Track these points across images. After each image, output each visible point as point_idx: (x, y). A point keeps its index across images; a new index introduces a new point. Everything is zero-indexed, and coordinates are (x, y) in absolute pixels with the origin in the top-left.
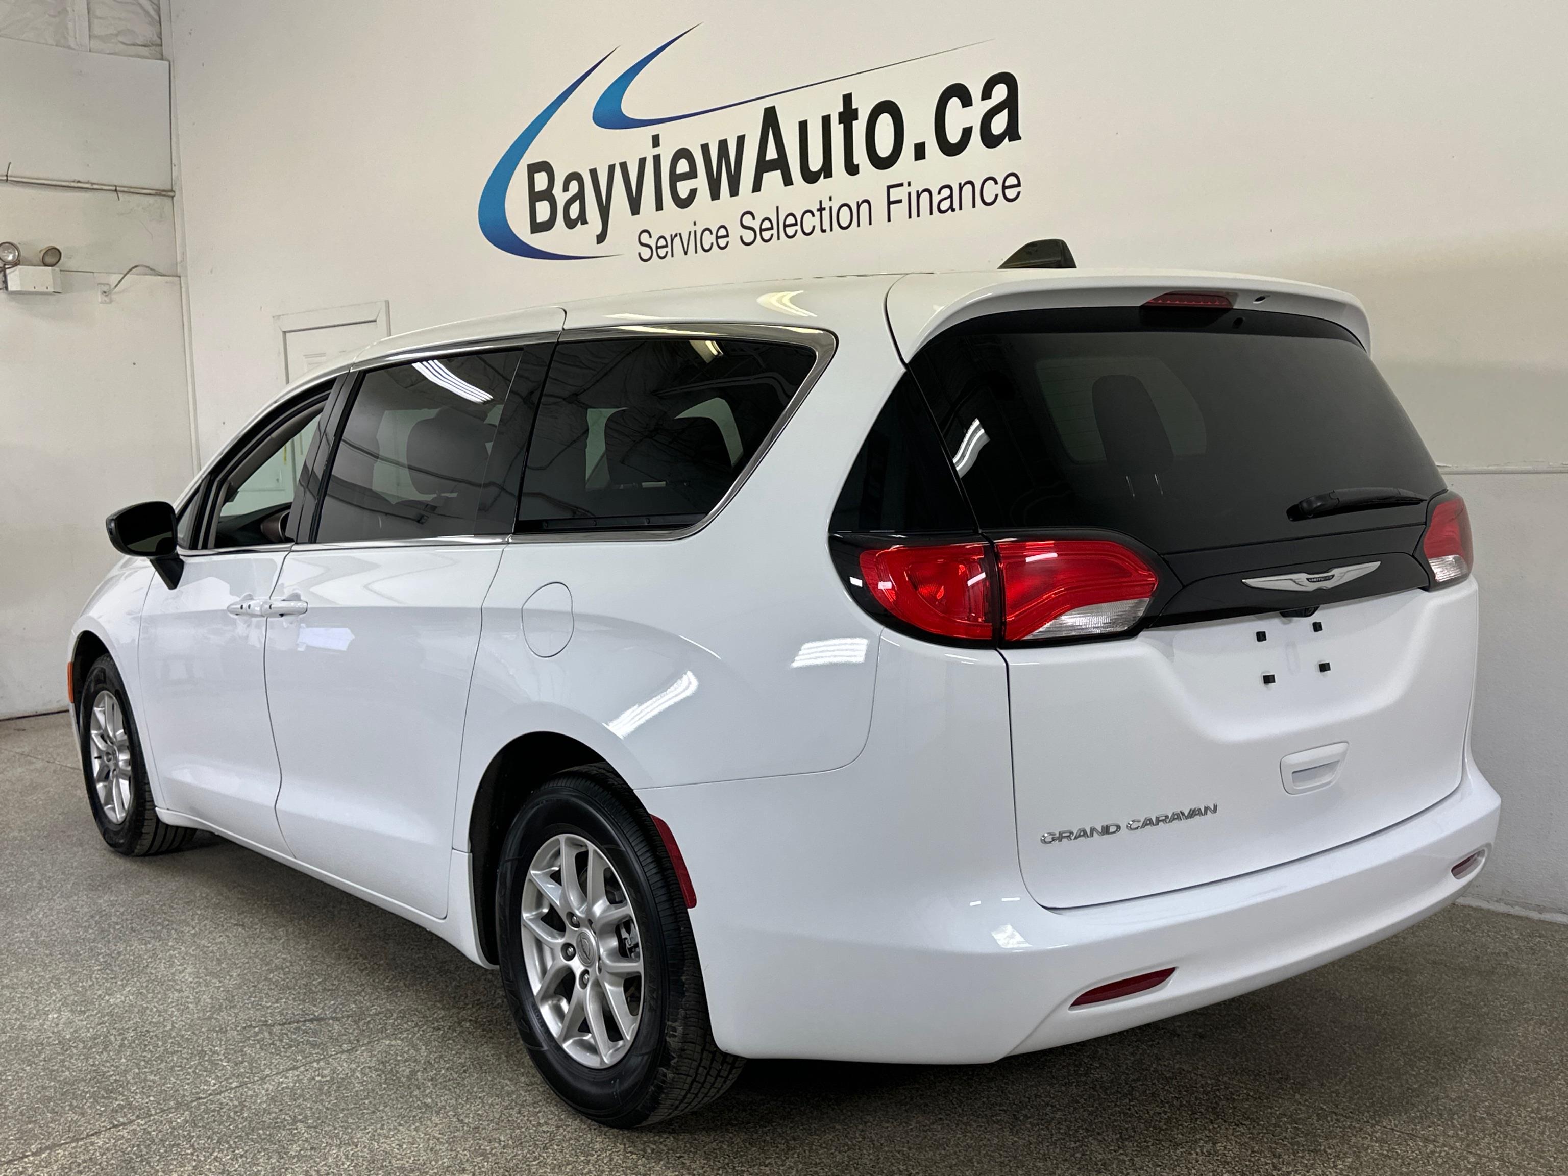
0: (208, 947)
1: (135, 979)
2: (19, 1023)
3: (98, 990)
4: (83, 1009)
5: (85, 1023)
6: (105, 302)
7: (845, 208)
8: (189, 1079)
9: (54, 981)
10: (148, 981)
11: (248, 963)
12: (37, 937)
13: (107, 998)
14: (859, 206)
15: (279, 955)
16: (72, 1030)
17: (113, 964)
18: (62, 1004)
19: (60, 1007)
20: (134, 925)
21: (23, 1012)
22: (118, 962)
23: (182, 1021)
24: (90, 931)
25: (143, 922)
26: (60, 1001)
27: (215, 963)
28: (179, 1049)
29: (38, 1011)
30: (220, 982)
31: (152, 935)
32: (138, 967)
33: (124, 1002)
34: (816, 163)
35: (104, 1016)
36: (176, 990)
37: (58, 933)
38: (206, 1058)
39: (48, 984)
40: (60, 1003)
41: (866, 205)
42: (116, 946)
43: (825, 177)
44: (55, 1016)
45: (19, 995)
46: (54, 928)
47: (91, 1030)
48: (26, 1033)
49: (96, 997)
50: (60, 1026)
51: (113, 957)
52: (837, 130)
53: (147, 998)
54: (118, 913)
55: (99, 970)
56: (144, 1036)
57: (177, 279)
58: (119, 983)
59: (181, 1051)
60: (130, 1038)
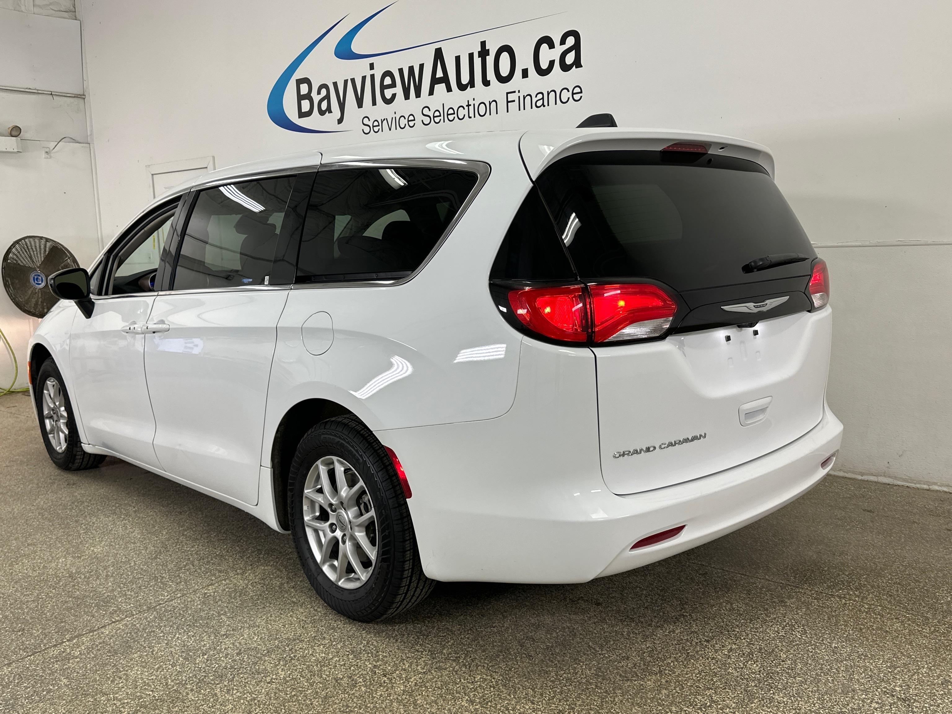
0: (145, 518)
1: (106, 537)
2: (42, 565)
3: (86, 544)
4: (79, 555)
5: (82, 563)
6: (47, 158)
7: (482, 105)
8: (151, 593)
9: (58, 540)
10: (114, 538)
11: (170, 526)
12: (43, 516)
13: (92, 549)
14: (490, 104)
15: (187, 521)
16: (75, 568)
17: (91, 529)
18: (66, 553)
19: (65, 555)
20: (98, 507)
21: (44, 559)
22: (94, 528)
23: (139, 560)
24: (74, 511)
25: (103, 505)
26: (64, 551)
27: (151, 526)
28: (142, 576)
29: (53, 558)
30: (157, 537)
31: (111, 512)
32: (107, 530)
33: (102, 551)
34: (465, 79)
35: (93, 559)
36: (132, 543)
37: (55, 513)
38: (159, 581)
39: (55, 542)
40: (65, 553)
41: (494, 103)
42: (91, 519)
43: (471, 88)
44: (64, 560)
45: (39, 549)
46: (51, 510)
47: (87, 567)
48: (48, 570)
49: (86, 548)
50: (68, 565)
51: (90, 525)
52: (478, 61)
53: (116, 548)
54: (88, 500)
55: (84, 533)
56: (119, 569)
57: (88, 145)
58: (97, 540)
59: (143, 577)
60: (111, 571)
